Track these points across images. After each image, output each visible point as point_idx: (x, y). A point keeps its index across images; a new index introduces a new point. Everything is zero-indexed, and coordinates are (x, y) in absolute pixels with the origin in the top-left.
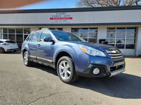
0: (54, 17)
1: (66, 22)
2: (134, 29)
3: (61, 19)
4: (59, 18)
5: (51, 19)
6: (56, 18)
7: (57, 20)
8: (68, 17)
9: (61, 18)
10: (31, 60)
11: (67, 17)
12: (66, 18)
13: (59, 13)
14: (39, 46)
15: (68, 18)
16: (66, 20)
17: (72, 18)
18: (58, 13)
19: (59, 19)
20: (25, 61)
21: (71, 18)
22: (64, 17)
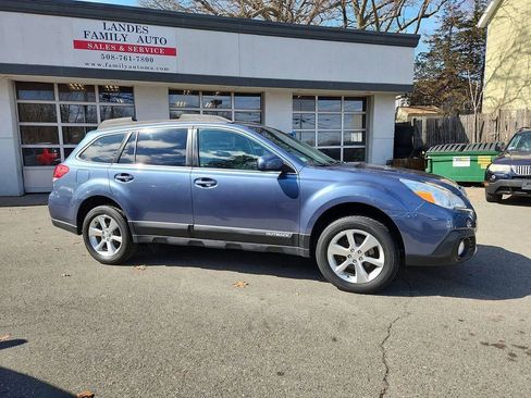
0: (95, 40)
1: (149, 64)
2: (361, 102)
3: (126, 50)
4: (118, 46)
5: (79, 45)
6: (104, 44)
7: (110, 53)
8: (159, 45)
9: (126, 47)
10: (151, 238)
11: (153, 44)
12: (148, 50)
13: (117, 24)
14: (204, 185)
15: (157, 51)
16: (149, 56)
17: (175, 50)
18: (109, 24)
19: (117, 50)
20: (96, 248)
21: (171, 52)
22: (140, 44)
